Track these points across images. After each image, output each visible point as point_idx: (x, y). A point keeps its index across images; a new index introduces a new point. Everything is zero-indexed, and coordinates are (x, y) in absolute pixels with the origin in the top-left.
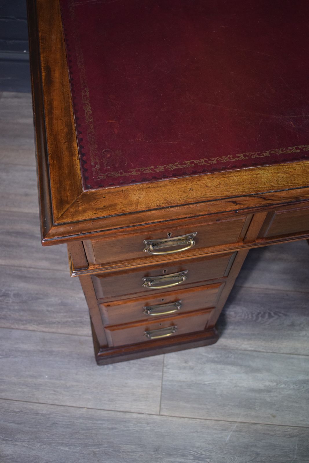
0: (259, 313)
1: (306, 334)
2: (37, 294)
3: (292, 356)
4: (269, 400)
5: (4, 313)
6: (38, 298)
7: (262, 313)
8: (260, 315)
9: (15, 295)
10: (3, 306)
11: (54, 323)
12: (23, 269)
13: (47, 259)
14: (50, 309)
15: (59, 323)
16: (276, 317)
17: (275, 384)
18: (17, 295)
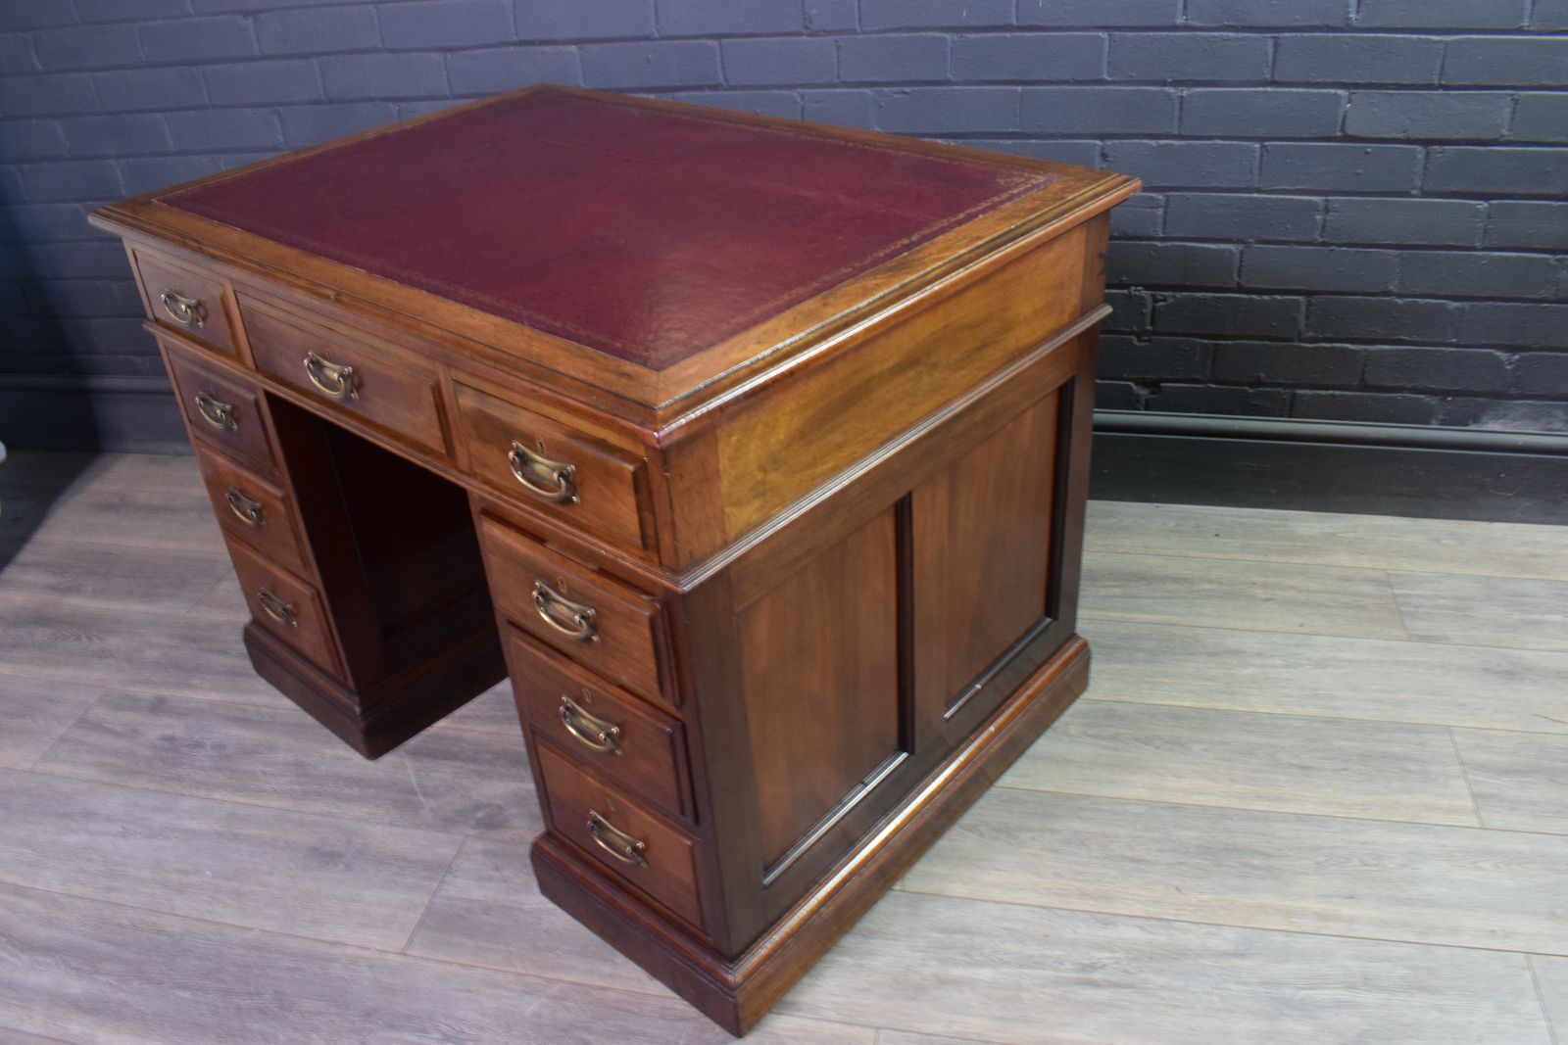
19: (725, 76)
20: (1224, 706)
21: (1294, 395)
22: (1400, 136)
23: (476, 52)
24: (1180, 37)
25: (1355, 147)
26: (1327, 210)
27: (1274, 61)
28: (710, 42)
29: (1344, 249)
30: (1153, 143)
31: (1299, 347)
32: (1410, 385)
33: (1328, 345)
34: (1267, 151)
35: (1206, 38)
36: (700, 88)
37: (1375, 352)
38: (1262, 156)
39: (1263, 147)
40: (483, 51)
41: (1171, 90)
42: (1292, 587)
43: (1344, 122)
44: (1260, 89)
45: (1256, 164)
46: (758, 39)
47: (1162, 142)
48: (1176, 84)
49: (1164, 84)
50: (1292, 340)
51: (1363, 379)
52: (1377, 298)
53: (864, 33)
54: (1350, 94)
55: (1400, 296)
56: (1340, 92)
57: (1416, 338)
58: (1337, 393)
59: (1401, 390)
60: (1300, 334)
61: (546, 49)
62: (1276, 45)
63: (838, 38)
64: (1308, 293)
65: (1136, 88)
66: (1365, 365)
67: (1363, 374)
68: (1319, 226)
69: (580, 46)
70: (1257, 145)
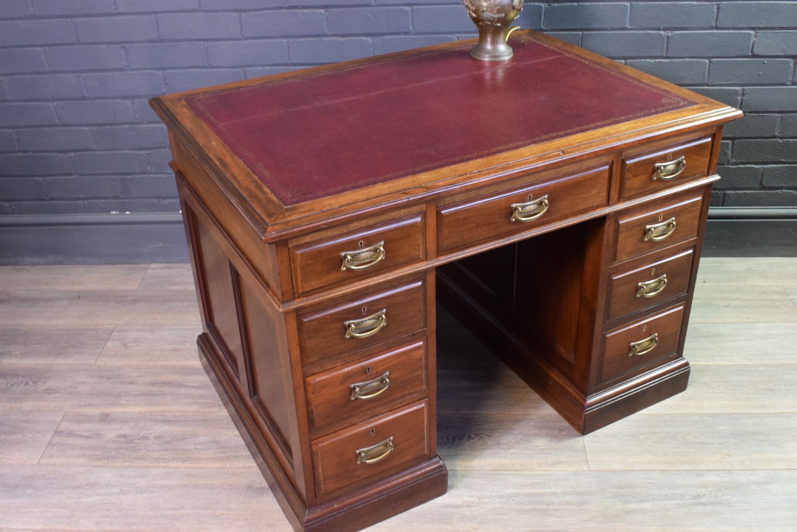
0: (457, 436)
1: (515, 452)
2: (183, 435)
3: (497, 472)
4: (468, 514)
5: (141, 454)
6: (184, 439)
8: (458, 437)
9: (155, 438)
10: (140, 448)
11: (203, 459)
12: (167, 414)
13: (196, 404)
14: (198, 447)
15: (209, 458)
16: (478, 438)
17: (476, 499)
18: (158, 437)
19: (413, 26)
20: (721, 363)
21: (725, 194)
22: (782, 54)
23: (261, 12)
24: (668, 5)
25: (758, 61)
26: (743, 94)
27: (717, 16)
28: (406, 8)
29: (752, 114)
30: (652, 61)
31: (728, 168)
32: (786, 186)
33: (743, 166)
34: (712, 64)
35: (681, 5)
36: (398, 34)
37: (768, 169)
38: (710, 66)
39: (710, 62)
40: (265, 12)
41: (662, 33)
42: (737, 299)
43: (753, 48)
44: (709, 31)
45: (707, 71)
46: (434, 6)
47: (657, 60)
48: (665, 29)
49: (659, 29)
50: (723, 164)
51: (761, 184)
52: (770, 140)
54: (756, 33)
55: (780, 138)
56: (751, 32)
57: (789, 160)
58: (747, 191)
59: (781, 188)
60: (728, 161)
61: (305, 11)
62: (718, 8)
64: (733, 139)
65: (644, 32)
66: (763, 176)
67: (761, 181)
68: (739, 103)
69: (327, 9)
70: (707, 61)
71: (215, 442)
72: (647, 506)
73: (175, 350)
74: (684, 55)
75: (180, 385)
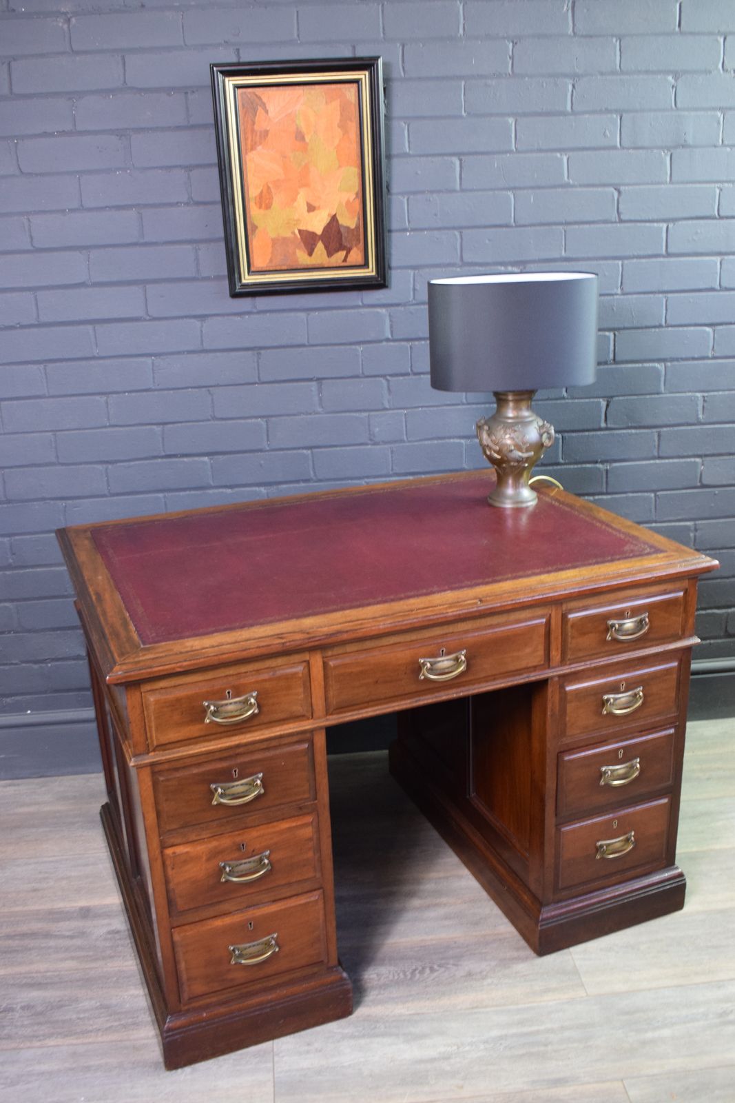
0: (415, 970)
1: (493, 982)
2: (59, 1001)
3: (475, 1010)
4: (448, 1068)
5: (6, 1032)
6: (62, 1006)
7: (420, 968)
8: (417, 972)
9: (23, 1008)
10: (5, 1024)
11: (91, 1031)
12: (35, 975)
13: (72, 958)
14: (82, 1016)
15: (99, 1030)
16: (443, 969)
17: (455, 1047)
18: (27, 1007)
19: (315, 473)
22: (733, 482)
23: (132, 463)
24: (604, 435)
25: (709, 491)
26: (696, 530)
27: (659, 445)
28: (305, 451)
33: (703, 612)
34: (659, 498)
36: (297, 481)
37: (731, 613)
38: (656, 501)
39: (656, 496)
40: (137, 462)
41: (600, 466)
43: (701, 477)
44: (652, 462)
45: (653, 507)
46: (338, 449)
48: (603, 462)
49: (596, 462)
51: (726, 631)
53: (409, 442)
54: (703, 461)
56: (698, 460)
58: (712, 641)
61: (185, 459)
62: (659, 436)
63: (392, 445)
65: (579, 466)
66: (727, 622)
67: (726, 627)
68: (693, 538)
69: (211, 457)
70: (653, 495)
71: (102, 1007)
72: (666, 1032)
73: (35, 890)
74: (626, 490)
75: (47, 935)
